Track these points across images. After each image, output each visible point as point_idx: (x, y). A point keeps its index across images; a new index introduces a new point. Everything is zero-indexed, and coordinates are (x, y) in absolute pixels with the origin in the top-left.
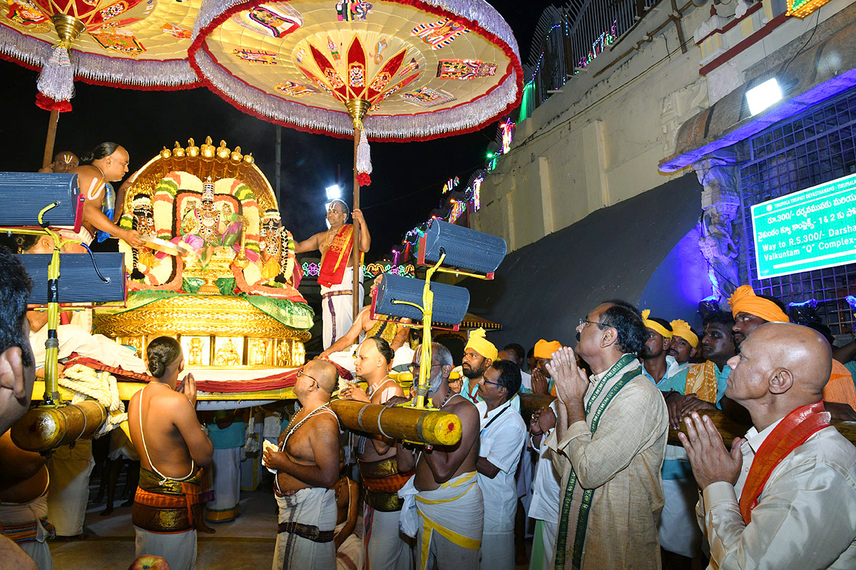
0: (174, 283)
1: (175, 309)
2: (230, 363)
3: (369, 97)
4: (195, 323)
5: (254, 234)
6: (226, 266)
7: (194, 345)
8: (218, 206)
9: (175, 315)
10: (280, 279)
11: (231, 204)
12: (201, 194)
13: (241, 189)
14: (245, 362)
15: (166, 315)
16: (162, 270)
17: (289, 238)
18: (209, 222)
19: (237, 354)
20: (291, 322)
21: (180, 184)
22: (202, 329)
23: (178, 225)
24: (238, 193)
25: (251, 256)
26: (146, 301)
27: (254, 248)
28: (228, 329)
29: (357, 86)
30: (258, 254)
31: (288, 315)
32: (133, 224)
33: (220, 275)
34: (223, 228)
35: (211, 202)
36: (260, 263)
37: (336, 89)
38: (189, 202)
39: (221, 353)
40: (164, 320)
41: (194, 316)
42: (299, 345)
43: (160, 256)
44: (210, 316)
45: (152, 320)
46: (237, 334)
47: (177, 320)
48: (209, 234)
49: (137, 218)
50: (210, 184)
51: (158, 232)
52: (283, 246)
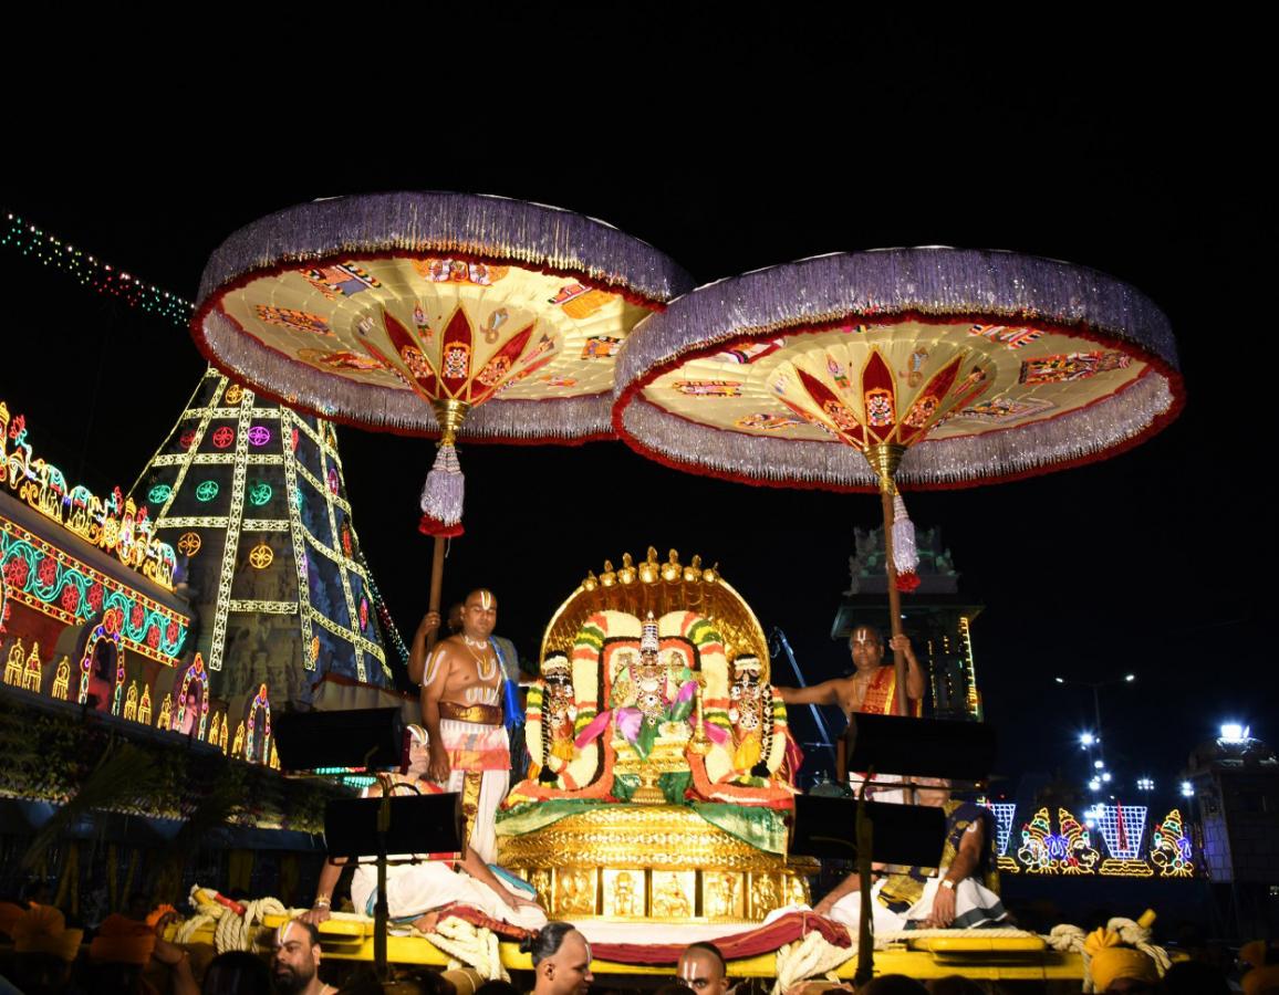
0: (599, 785)
1: (594, 828)
2: (675, 914)
3: (903, 438)
4: (622, 849)
5: (720, 698)
6: (679, 753)
7: (622, 884)
8: (664, 657)
9: (593, 838)
10: (760, 770)
11: (683, 653)
12: (640, 640)
13: (696, 626)
14: (699, 911)
15: (580, 838)
16: (583, 766)
18: (651, 685)
19: (685, 899)
20: (772, 842)
21: (606, 628)
22: (630, 858)
23: (606, 693)
24: (692, 634)
25: (713, 736)
26: (554, 817)
27: (720, 720)
28: (670, 859)
29: (881, 424)
30: (728, 730)
31: (766, 834)
32: (544, 698)
33: (664, 768)
34: (672, 692)
35: (654, 652)
36: (729, 744)
37: (845, 431)
38: (622, 656)
39: (661, 896)
40: (578, 846)
41: (618, 838)
42: (796, 882)
43: (581, 744)
44: (642, 838)
45: (563, 848)
46: (683, 868)
47: (595, 846)
48: (652, 703)
49: (549, 688)
50: (651, 624)
51: (579, 707)
52: (765, 715)
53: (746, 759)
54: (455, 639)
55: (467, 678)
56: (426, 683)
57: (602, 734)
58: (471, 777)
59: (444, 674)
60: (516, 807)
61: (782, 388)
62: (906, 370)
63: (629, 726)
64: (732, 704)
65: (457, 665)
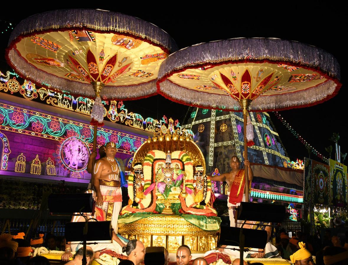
0: (151, 207)
1: (150, 222)
3: (251, 98)
4: (158, 229)
5: (190, 179)
6: (177, 197)
7: (159, 240)
8: (173, 166)
9: (150, 226)
10: (203, 203)
11: (179, 164)
12: (165, 160)
13: (184, 156)
15: (146, 225)
16: (146, 201)
17: (208, 180)
18: (168, 175)
20: (206, 227)
21: (154, 156)
22: (162, 232)
23: (154, 177)
24: (182, 158)
25: (188, 192)
26: (137, 219)
27: (190, 187)
28: (174, 232)
29: (246, 93)
30: (193, 190)
31: (205, 224)
32: (134, 178)
33: (172, 202)
34: (175, 177)
35: (170, 164)
36: (193, 194)
37: (233, 94)
38: (159, 165)
39: (171, 244)
40: (145, 228)
41: (158, 226)
42: (213, 238)
43: (146, 194)
44: (165, 226)
45: (140, 228)
46: (179, 235)
47: (150, 228)
48: (169, 181)
49: (136, 175)
50: (169, 154)
51: (145, 181)
52: (204, 185)
53: (198, 199)
54: (104, 158)
55: (109, 171)
56: (95, 173)
57: (153, 191)
58: (110, 204)
59: (101, 170)
60: (125, 215)
61: (214, 78)
62: (256, 76)
63: (162, 188)
64: (194, 181)
65: (105, 167)
